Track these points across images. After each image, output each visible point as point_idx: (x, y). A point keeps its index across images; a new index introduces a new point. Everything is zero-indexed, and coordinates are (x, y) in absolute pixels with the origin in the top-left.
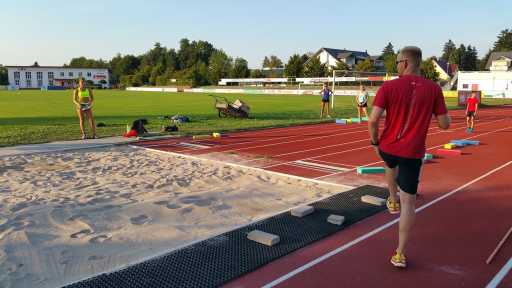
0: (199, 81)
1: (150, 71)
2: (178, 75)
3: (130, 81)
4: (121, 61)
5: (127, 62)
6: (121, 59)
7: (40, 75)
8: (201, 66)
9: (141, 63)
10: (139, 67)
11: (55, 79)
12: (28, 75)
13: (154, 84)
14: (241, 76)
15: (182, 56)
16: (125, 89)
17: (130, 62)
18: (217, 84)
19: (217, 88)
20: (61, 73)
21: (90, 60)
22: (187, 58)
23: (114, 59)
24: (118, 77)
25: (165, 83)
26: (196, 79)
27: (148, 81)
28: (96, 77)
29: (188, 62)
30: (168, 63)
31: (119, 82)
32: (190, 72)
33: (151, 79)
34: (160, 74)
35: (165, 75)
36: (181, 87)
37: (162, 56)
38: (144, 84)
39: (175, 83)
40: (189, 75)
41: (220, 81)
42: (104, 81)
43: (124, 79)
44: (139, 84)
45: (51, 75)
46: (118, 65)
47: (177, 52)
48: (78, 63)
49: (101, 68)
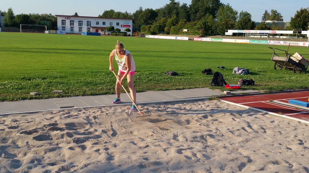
0: (207, 32)
1: (165, 22)
2: (189, 25)
3: (149, 30)
4: (142, 14)
5: (147, 14)
6: (142, 12)
7: (80, 23)
8: (209, 18)
9: (158, 16)
10: (156, 19)
11: (92, 27)
12: (72, 23)
13: (168, 33)
14: (247, 27)
15: (192, 9)
16: (145, 36)
17: (150, 14)
18: (224, 34)
19: (224, 38)
20: (97, 22)
21: (118, 12)
22: (196, 12)
23: (137, 12)
24: (140, 26)
25: (178, 32)
26: (205, 29)
27: (163, 31)
28: (123, 26)
29: (198, 15)
30: (180, 15)
31: (140, 31)
32: (200, 23)
33: (166, 29)
34: (174, 25)
35: (178, 26)
36: (191, 36)
37: (175, 10)
38: (160, 33)
39: (186, 32)
40: (199, 26)
41: (227, 31)
42: (129, 29)
43: (144, 28)
44: (156, 32)
45: (89, 24)
46: (139, 17)
47: (189, 6)
48: (109, 15)
49: (127, 19)
